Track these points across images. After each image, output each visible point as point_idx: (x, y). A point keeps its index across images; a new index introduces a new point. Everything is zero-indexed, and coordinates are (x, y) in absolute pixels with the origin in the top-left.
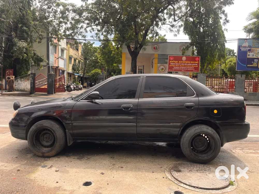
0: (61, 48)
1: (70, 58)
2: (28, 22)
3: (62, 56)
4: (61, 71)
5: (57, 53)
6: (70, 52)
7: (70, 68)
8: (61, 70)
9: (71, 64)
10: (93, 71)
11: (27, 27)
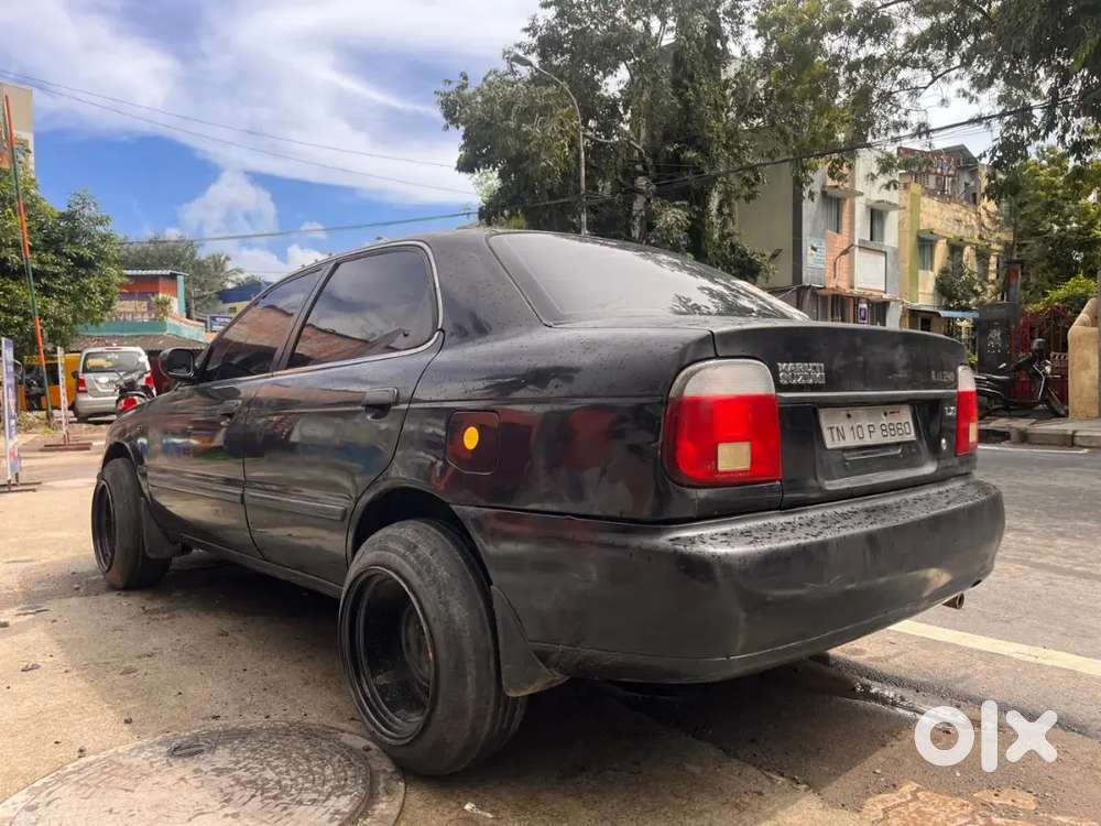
0: (867, 206)
1: (925, 244)
2: (702, 128)
3: (872, 239)
4: (865, 306)
5: (845, 228)
6: (921, 215)
7: (920, 290)
8: (868, 302)
9: (932, 269)
10: (1061, 292)
11: (698, 149)
